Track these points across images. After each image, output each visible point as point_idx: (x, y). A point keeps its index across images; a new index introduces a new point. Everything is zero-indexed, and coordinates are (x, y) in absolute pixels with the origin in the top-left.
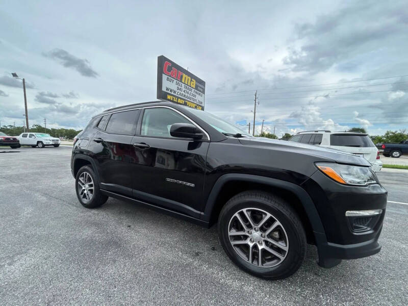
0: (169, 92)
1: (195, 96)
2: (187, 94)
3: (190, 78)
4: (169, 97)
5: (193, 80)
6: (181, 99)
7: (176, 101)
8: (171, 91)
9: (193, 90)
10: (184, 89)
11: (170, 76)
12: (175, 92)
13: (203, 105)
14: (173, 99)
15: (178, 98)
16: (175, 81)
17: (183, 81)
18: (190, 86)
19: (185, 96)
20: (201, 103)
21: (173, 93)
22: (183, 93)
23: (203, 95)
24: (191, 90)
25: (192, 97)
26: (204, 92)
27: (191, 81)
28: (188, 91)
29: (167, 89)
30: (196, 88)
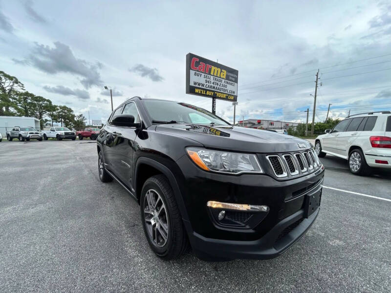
0: (197, 86)
1: (226, 86)
2: (216, 86)
3: (219, 70)
4: (197, 91)
5: (223, 70)
6: (209, 91)
7: (204, 93)
8: (199, 84)
9: (223, 80)
10: (212, 82)
11: (198, 71)
12: (203, 85)
13: (235, 94)
14: (201, 92)
15: (206, 90)
16: (203, 74)
17: (212, 73)
18: (220, 77)
19: (214, 88)
20: (234, 92)
21: (201, 87)
22: (212, 85)
23: (236, 84)
24: (221, 81)
25: (223, 88)
26: (236, 81)
27: (221, 71)
28: (217, 82)
29: (195, 83)
30: (227, 78)
